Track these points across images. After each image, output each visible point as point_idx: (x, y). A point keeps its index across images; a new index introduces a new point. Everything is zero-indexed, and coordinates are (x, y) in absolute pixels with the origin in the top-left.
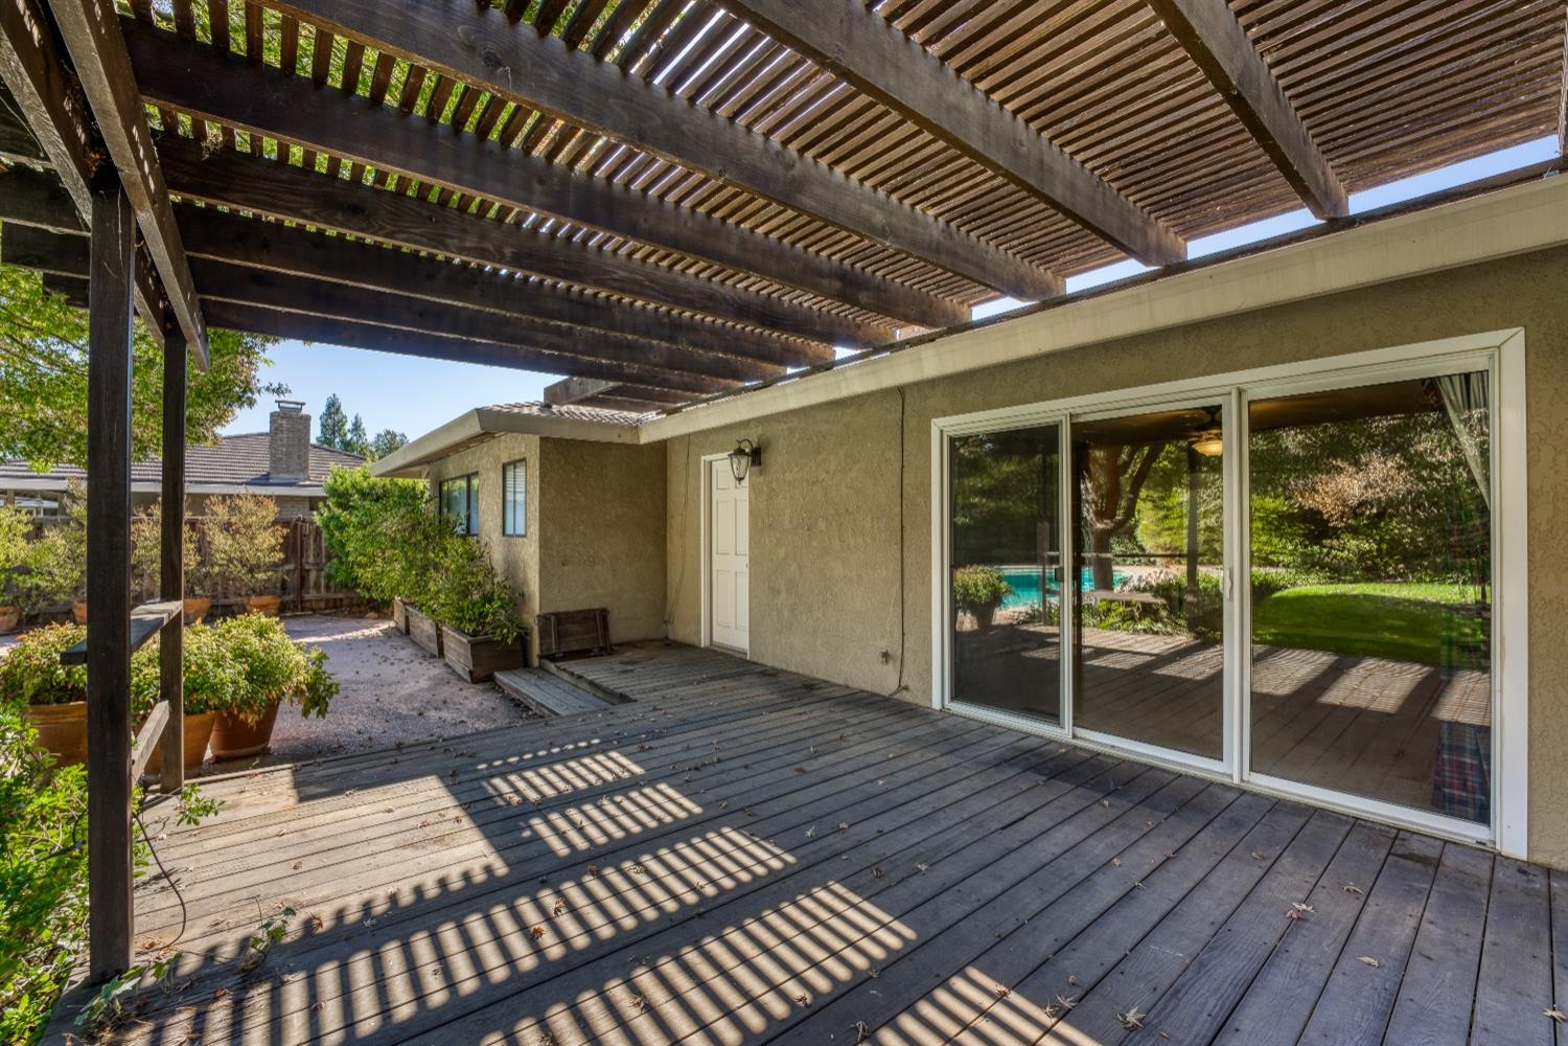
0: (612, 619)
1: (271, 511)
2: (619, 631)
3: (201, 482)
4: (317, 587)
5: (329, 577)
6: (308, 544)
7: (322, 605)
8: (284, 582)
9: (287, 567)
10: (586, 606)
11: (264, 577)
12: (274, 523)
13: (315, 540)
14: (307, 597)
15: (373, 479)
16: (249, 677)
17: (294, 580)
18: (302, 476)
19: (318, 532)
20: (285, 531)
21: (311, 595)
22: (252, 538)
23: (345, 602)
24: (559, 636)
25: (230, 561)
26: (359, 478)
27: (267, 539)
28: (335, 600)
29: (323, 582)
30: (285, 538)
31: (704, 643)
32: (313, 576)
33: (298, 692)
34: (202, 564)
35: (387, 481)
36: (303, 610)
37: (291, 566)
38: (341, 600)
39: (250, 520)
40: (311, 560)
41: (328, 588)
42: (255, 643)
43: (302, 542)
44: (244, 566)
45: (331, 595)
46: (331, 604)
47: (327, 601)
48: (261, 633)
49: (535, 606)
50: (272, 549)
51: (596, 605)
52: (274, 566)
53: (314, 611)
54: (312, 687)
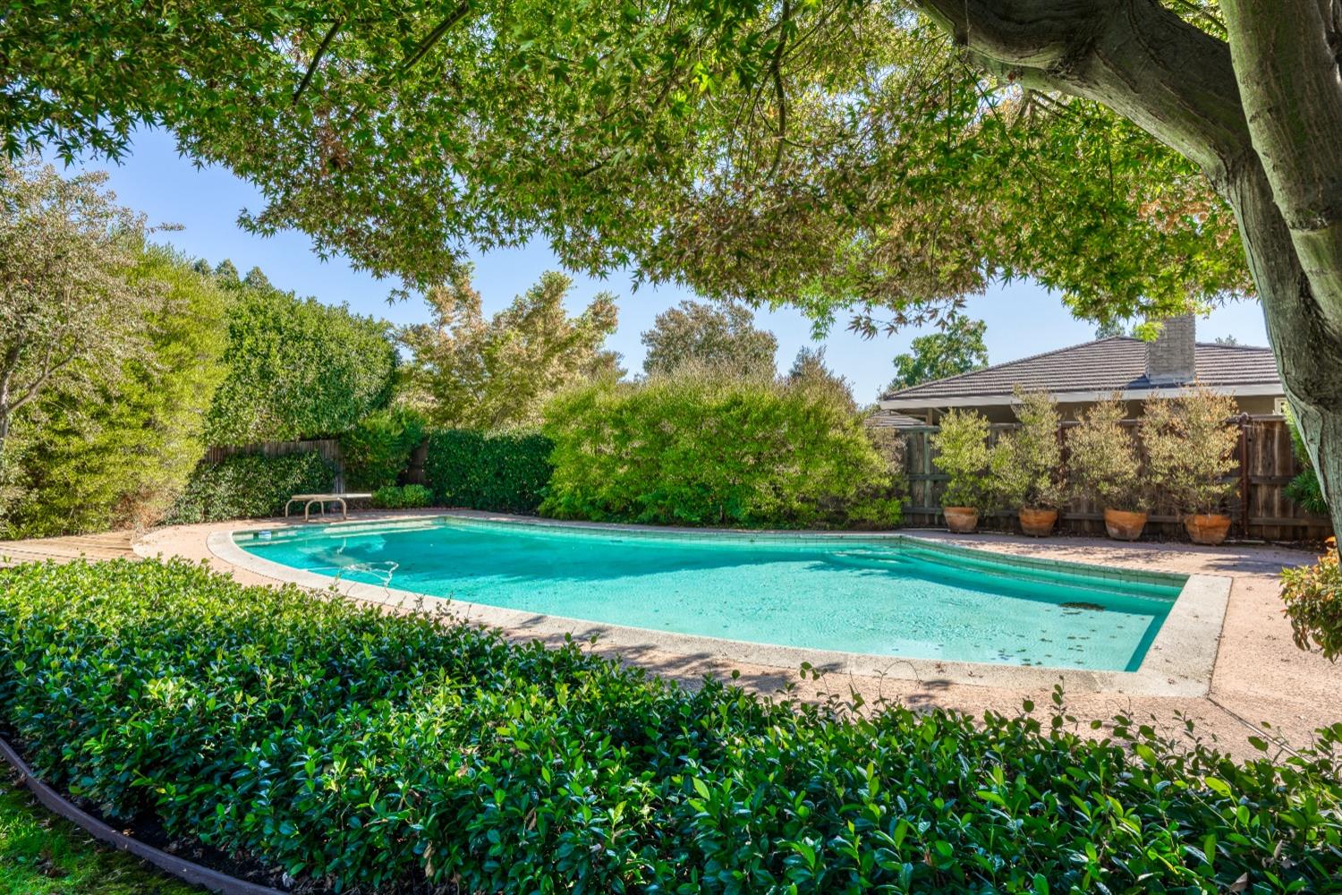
3: (1067, 391)
4: (1268, 508)
6: (1255, 453)
7: (1277, 533)
11: (1220, 491)
13: (1265, 446)
14: (1255, 521)
18: (1187, 375)
19: (1268, 436)
21: (1261, 518)
23: (1311, 532)
25: (1172, 469)
27: (1221, 443)
28: (1295, 528)
29: (1278, 502)
32: (1262, 492)
34: (1140, 473)
36: (1250, 537)
38: (1305, 528)
40: (1259, 472)
41: (1284, 511)
43: (1247, 447)
45: (1290, 521)
46: (1290, 533)
47: (1284, 528)
50: (1226, 456)
52: (1228, 477)
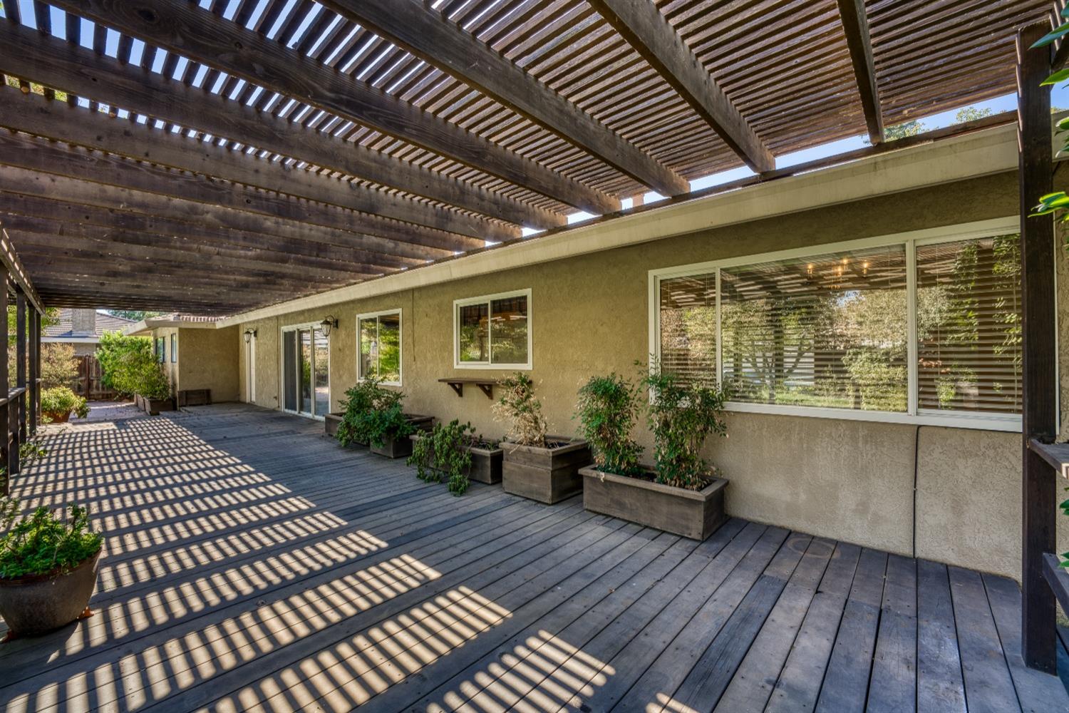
0: (212, 394)
1: (71, 352)
2: (215, 397)
4: (97, 388)
5: (104, 383)
6: (92, 368)
7: (100, 397)
8: (79, 386)
9: (80, 379)
10: (201, 388)
12: (74, 357)
13: (96, 366)
14: (92, 393)
15: (124, 337)
16: (60, 403)
17: (84, 385)
18: (91, 332)
19: (97, 362)
20: (80, 362)
21: (94, 392)
22: (62, 365)
24: (187, 399)
25: (50, 375)
26: (117, 336)
27: (69, 366)
28: (107, 394)
29: (100, 385)
30: (80, 365)
31: (248, 400)
32: (95, 383)
33: (77, 410)
35: (133, 337)
36: (90, 399)
37: (83, 378)
38: (111, 394)
39: (59, 357)
40: (94, 375)
41: (103, 389)
42: (61, 395)
43: (89, 367)
44: (57, 377)
45: (105, 392)
46: (105, 396)
47: (103, 395)
48: (64, 392)
49: (178, 389)
50: (73, 370)
51: (206, 388)
52: (74, 378)
53: (96, 400)
54: (81, 409)
